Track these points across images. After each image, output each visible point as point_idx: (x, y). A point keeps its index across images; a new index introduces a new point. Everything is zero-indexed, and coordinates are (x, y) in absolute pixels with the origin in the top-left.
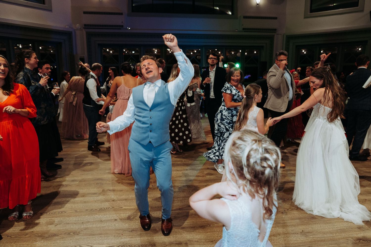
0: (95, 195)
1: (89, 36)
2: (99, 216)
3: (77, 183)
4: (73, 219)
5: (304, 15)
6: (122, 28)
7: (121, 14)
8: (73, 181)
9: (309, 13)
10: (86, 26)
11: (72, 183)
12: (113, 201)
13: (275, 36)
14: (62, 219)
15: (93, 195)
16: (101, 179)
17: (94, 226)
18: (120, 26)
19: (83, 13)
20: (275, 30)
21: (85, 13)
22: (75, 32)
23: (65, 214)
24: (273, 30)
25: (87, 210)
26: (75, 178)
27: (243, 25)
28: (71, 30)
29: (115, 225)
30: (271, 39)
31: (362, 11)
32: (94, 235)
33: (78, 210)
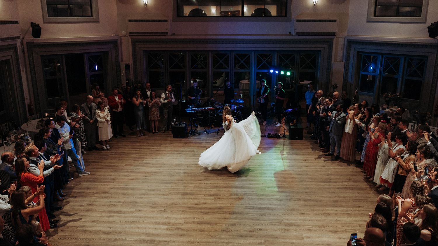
0: (131, 213)
1: (134, 43)
2: (131, 225)
3: (121, 204)
4: (119, 226)
5: (367, 20)
6: (167, 35)
7: (166, 21)
8: (119, 202)
9: (373, 17)
10: (131, 34)
11: (118, 204)
12: (140, 217)
13: (335, 40)
14: (113, 225)
15: (129, 213)
16: (135, 202)
17: (129, 230)
18: (164, 33)
19: (128, 21)
20: (333, 34)
21: (130, 21)
22: (121, 39)
23: (115, 223)
24: (331, 33)
25: (126, 222)
26: (120, 200)
27: (296, 29)
28: (117, 38)
29: (139, 231)
30: (330, 42)
31: (425, 22)
32: (128, 234)
33: (121, 221)
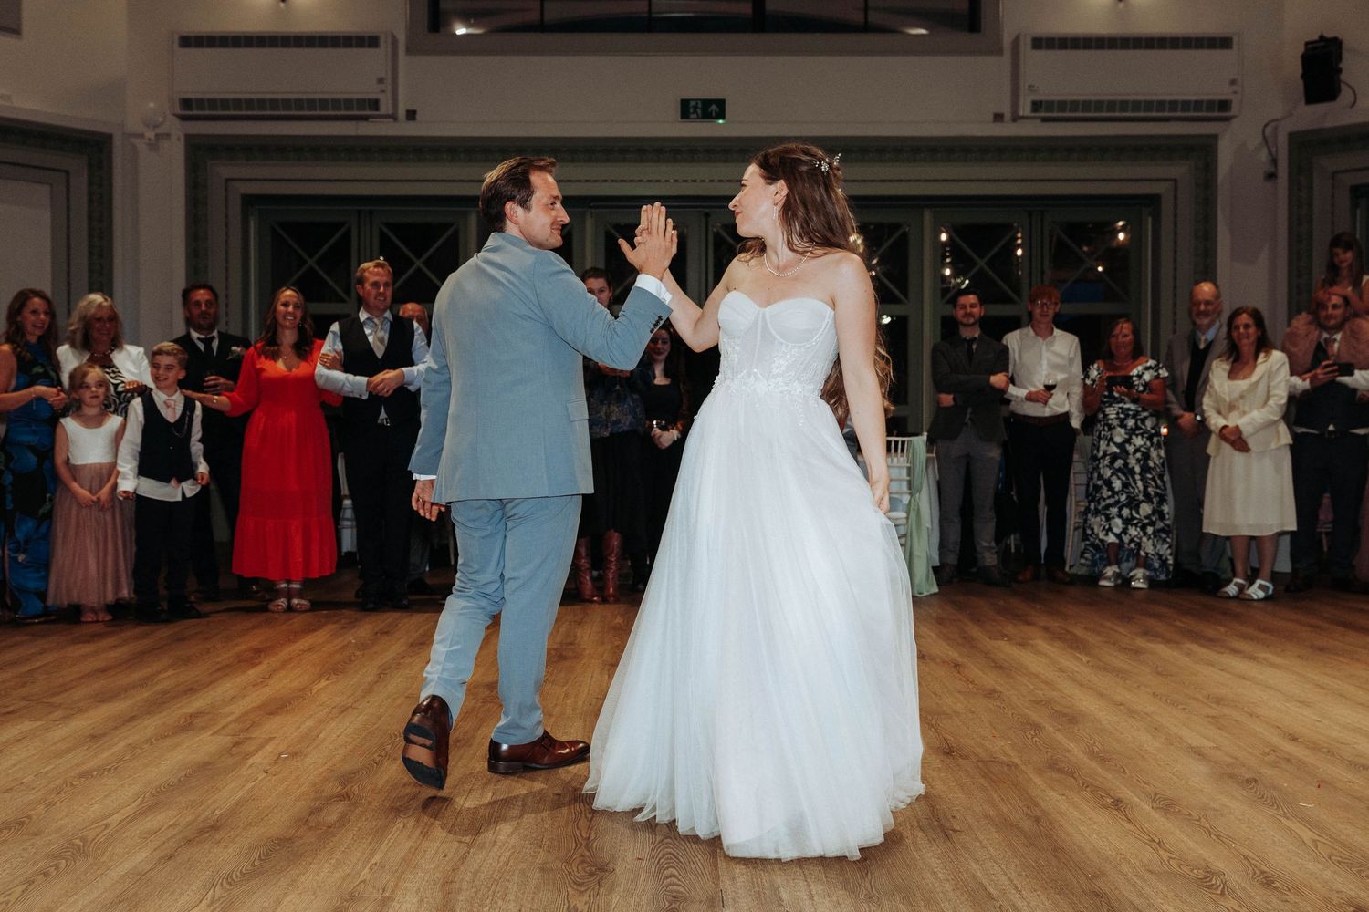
1: (200, 153)
6: (377, 113)
7: (371, 41)
10: (190, 108)
18: (362, 103)
19: (177, 43)
21: (187, 42)
30: (1203, 151)
